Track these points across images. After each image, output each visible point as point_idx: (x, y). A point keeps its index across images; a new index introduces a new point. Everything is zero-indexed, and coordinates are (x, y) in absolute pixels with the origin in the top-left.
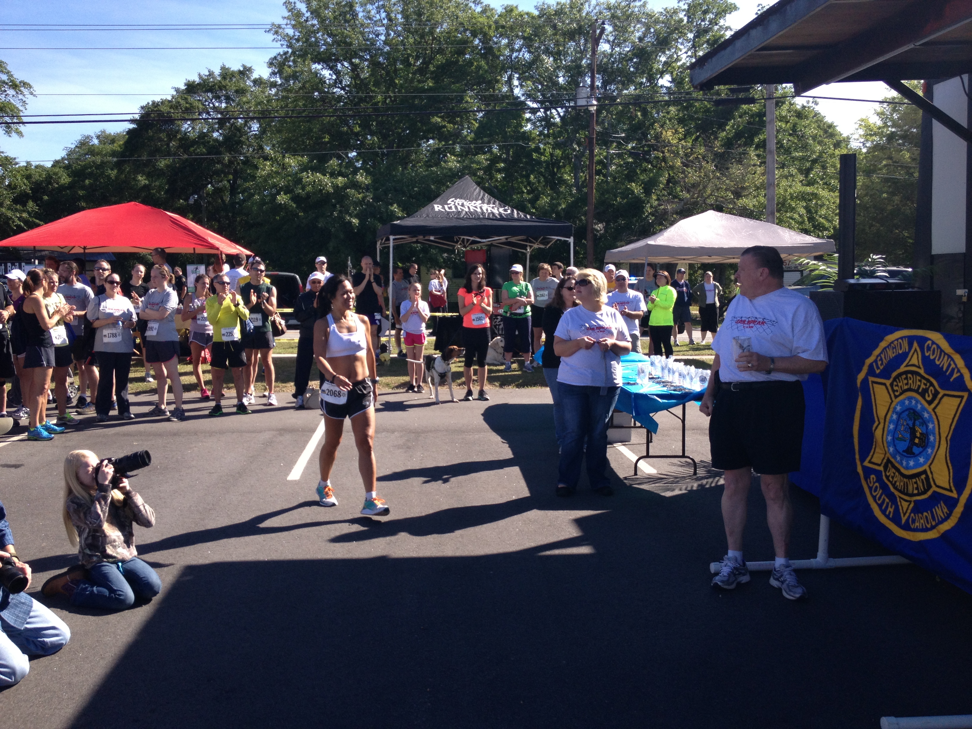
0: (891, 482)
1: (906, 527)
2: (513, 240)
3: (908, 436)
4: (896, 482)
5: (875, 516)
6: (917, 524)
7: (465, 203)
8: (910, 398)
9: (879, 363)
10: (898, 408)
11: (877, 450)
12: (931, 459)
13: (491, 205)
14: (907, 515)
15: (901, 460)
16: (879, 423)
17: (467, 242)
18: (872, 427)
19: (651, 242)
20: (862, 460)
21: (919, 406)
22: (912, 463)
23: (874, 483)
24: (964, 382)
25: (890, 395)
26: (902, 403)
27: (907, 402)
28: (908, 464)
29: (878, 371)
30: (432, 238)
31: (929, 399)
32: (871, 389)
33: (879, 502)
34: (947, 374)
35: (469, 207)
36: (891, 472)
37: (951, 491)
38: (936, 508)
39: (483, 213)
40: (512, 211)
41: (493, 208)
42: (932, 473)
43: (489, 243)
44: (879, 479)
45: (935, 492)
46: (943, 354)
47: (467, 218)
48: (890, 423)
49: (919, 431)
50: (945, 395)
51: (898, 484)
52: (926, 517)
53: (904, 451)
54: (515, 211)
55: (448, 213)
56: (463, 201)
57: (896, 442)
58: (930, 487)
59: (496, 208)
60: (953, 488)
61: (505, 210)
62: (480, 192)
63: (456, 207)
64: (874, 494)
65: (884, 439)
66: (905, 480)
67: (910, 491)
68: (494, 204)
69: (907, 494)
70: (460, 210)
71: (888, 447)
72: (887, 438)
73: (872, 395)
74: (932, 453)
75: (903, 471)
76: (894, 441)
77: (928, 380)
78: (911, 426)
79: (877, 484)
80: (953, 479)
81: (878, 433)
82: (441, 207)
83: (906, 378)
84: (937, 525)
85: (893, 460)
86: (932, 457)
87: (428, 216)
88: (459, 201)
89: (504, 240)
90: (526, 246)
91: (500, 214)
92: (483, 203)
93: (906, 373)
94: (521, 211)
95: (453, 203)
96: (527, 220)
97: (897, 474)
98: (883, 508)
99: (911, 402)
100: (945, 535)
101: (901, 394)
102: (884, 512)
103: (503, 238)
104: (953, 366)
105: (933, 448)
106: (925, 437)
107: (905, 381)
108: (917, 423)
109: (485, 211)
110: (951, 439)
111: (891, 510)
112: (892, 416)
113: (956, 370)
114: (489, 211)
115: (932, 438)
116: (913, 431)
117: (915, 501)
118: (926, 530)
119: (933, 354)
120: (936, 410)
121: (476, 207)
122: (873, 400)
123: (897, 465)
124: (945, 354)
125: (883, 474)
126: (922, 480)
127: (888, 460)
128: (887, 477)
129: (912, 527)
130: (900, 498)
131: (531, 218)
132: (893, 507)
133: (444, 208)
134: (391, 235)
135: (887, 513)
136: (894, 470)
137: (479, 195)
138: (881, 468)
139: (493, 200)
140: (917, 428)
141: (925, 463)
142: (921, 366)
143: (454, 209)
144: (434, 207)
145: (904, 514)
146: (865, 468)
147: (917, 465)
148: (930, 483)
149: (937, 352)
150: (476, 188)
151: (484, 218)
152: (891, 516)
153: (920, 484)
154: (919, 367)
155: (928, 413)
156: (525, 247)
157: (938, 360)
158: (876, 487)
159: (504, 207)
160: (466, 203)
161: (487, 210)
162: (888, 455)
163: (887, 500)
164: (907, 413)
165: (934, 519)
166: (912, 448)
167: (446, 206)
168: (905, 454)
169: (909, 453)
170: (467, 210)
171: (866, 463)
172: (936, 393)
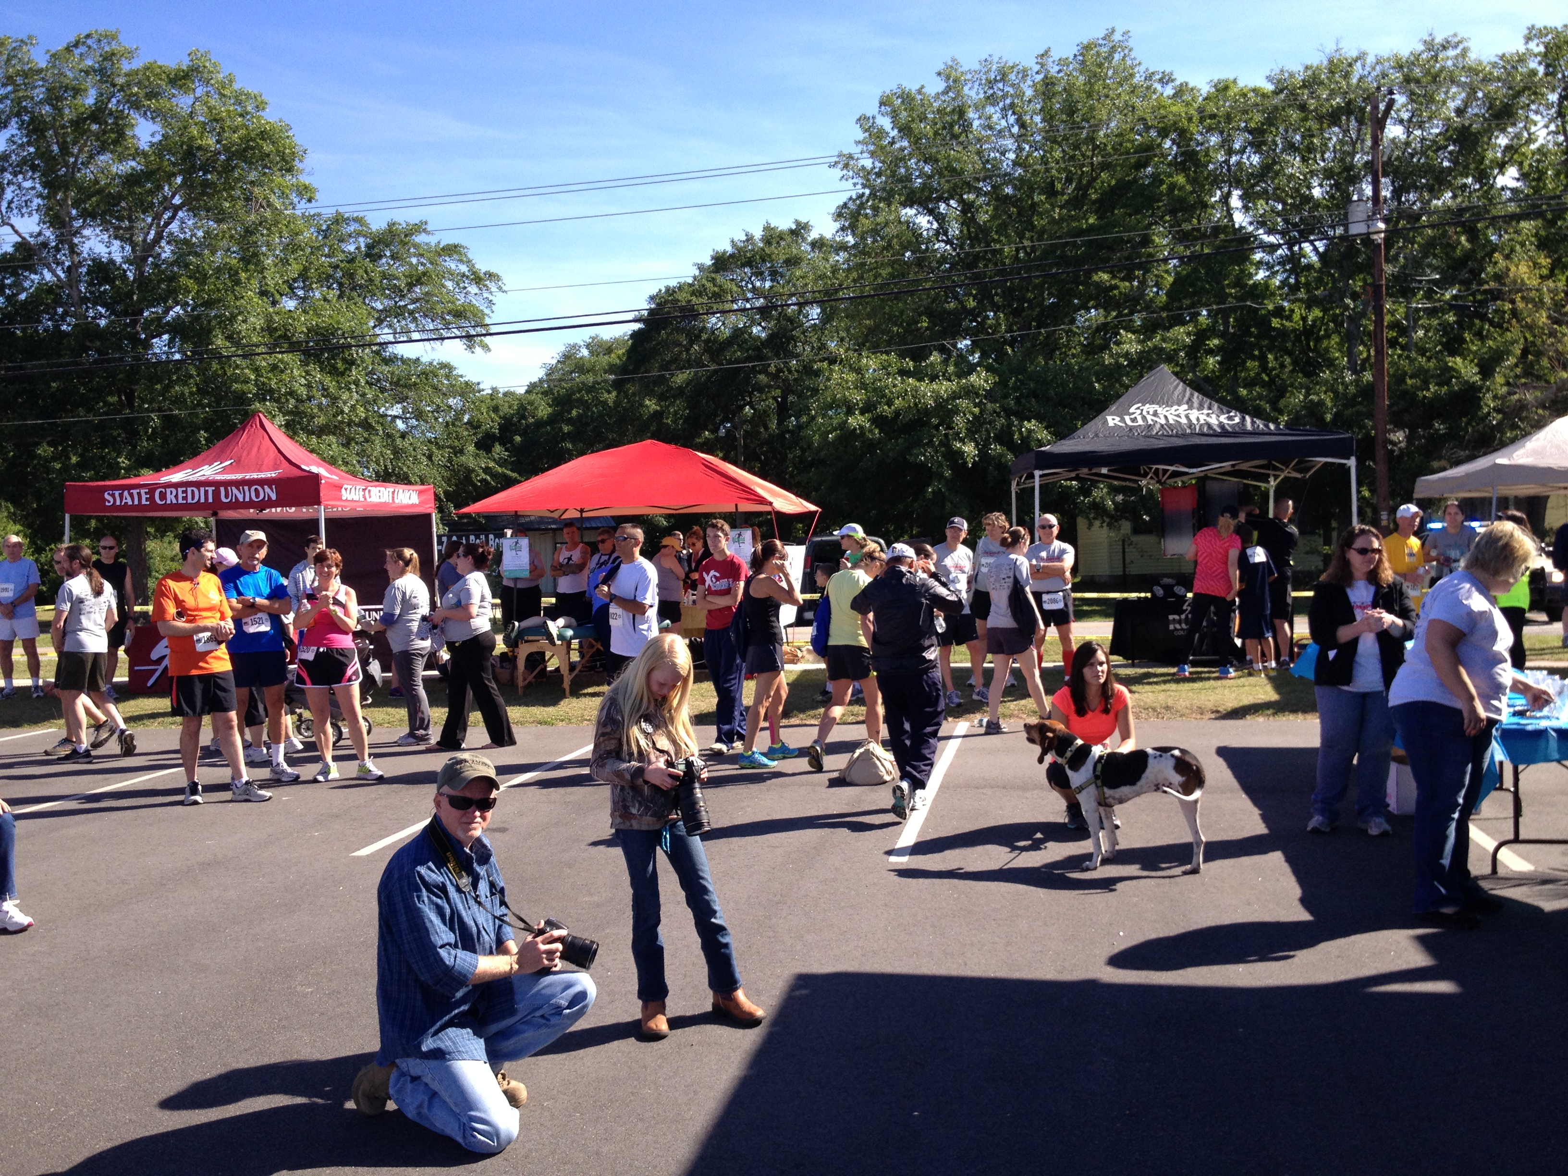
2: (1245, 466)
7: (1160, 410)
13: (1205, 411)
17: (1164, 475)
19: (1502, 459)
30: (1104, 471)
35: (1166, 417)
39: (1190, 425)
40: (1243, 419)
41: (1208, 415)
43: (1202, 474)
47: (1163, 435)
54: (1248, 419)
55: (1131, 429)
56: (1156, 407)
59: (1214, 416)
61: (1230, 418)
62: (1185, 391)
63: (1144, 418)
68: (1210, 408)
70: (1150, 422)
82: (1118, 419)
87: (1097, 435)
88: (1149, 408)
89: (1230, 469)
90: (1268, 475)
91: (1221, 425)
92: (1191, 408)
94: (1259, 418)
95: (1139, 412)
96: (1271, 434)
103: (1227, 465)
109: (1195, 421)
114: (1202, 422)
121: (1178, 416)
131: (1277, 427)
133: (1123, 420)
134: (1036, 469)
137: (1184, 396)
139: (1207, 401)
143: (1140, 422)
144: (1106, 420)
150: (1178, 385)
151: (1193, 434)
156: (1265, 478)
159: (1229, 412)
160: (1162, 410)
161: (1198, 419)
167: (1127, 418)
170: (1163, 421)
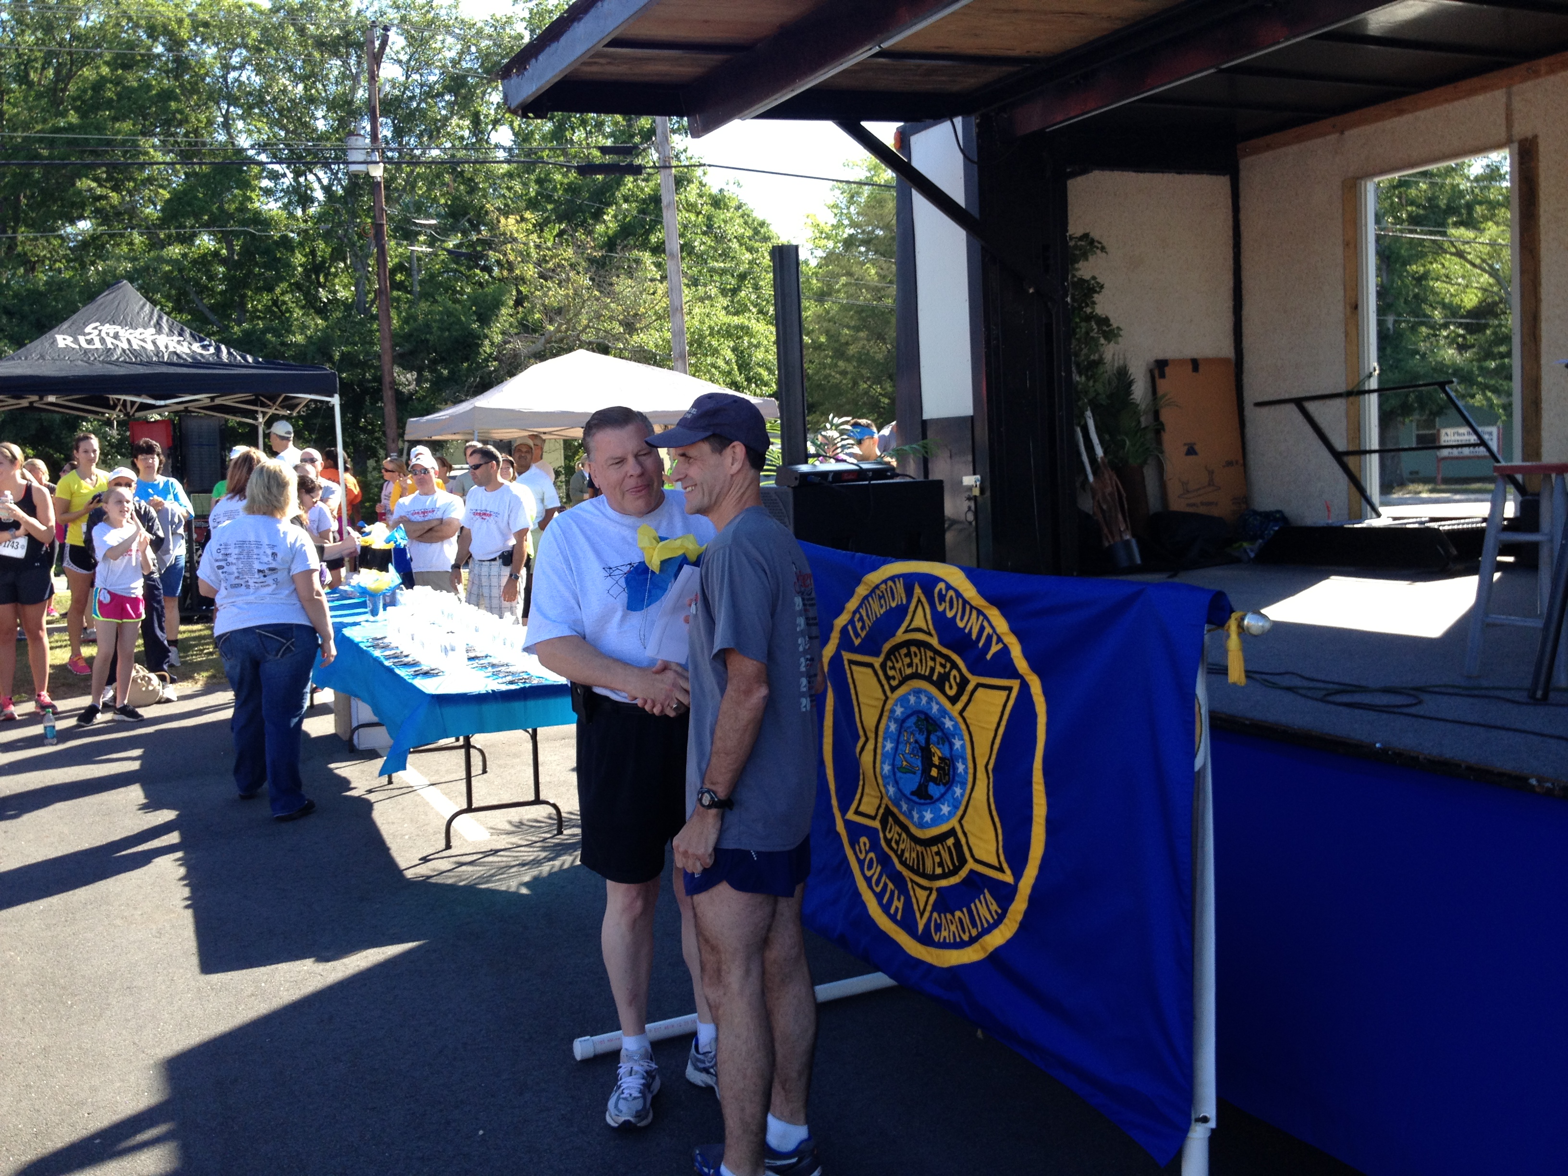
0: (895, 852)
1: (926, 939)
2: (225, 400)
3: (918, 763)
4: (903, 851)
5: (869, 917)
6: (944, 933)
7: (121, 332)
8: (918, 692)
9: (859, 625)
10: (899, 711)
11: (866, 790)
12: (962, 808)
13: (176, 338)
14: (927, 915)
15: (910, 810)
16: (867, 740)
17: (132, 406)
18: (855, 746)
19: (483, 403)
20: (844, 810)
21: (935, 708)
22: (928, 816)
23: (867, 853)
24: (1011, 661)
25: (882, 686)
26: (903, 700)
27: (912, 699)
28: (922, 817)
29: (857, 642)
30: (52, 399)
31: (952, 693)
32: (849, 675)
33: (878, 890)
34: (981, 645)
36: (894, 832)
37: (1001, 870)
38: (977, 901)
39: (158, 353)
40: (218, 349)
41: (179, 342)
42: (965, 834)
44: (875, 846)
45: (972, 871)
46: (968, 607)
47: (125, 362)
48: (885, 739)
49: (937, 753)
50: (979, 685)
51: (907, 855)
52: (960, 919)
53: (913, 793)
54: (223, 347)
56: (118, 328)
57: (899, 775)
58: (963, 862)
59: (185, 344)
60: (1005, 866)
61: (204, 347)
62: (151, 312)
63: (103, 341)
64: (869, 874)
65: (878, 770)
66: (919, 848)
67: (929, 870)
68: (180, 335)
69: (924, 875)
70: (110, 346)
71: (885, 786)
72: (882, 769)
73: (852, 686)
74: (962, 795)
75: (914, 830)
76: (894, 774)
77: (947, 658)
78: (923, 742)
79: (872, 855)
80: (1003, 847)
81: (866, 759)
82: (69, 339)
83: (908, 654)
84: (980, 936)
85: (895, 810)
86: (964, 803)
88: (109, 329)
89: (207, 402)
90: (256, 412)
91: (193, 356)
92: (159, 331)
93: (908, 643)
94: (235, 348)
95: (96, 332)
96: (248, 366)
97: (904, 835)
98: (885, 901)
99: (919, 698)
100: (996, 956)
101: (901, 684)
102: (886, 909)
103: (203, 398)
104: (988, 630)
105: (963, 784)
106: (948, 764)
107: (907, 660)
108: (933, 738)
109: (163, 349)
110: (994, 770)
111: (898, 904)
112: (888, 727)
113: (995, 639)
114: (171, 349)
115: (961, 767)
116: (926, 754)
117: (939, 890)
118: (960, 945)
119: (951, 608)
120: (965, 714)
121: (143, 340)
122: (854, 697)
123: (902, 818)
124: (972, 607)
125: (881, 835)
126: (949, 848)
127: (888, 812)
128: (888, 842)
129: (936, 939)
130: (912, 881)
132: (902, 898)
133: (76, 341)
135: (892, 911)
136: (898, 829)
137: (151, 318)
138: (876, 824)
139: (178, 327)
140: (934, 749)
141: (951, 814)
142: (933, 632)
143: (98, 345)
144: (55, 341)
145: (922, 915)
146: (848, 824)
147: (938, 820)
148: (963, 854)
149: (958, 605)
150: (144, 305)
151: (160, 363)
152: (899, 917)
153: (946, 856)
154: (930, 634)
155: (951, 719)
156: (253, 415)
157: (962, 619)
158: (871, 860)
159: (202, 340)
160: (124, 333)
161: (167, 347)
162: (886, 800)
163: (891, 886)
164: (913, 719)
165: (974, 925)
166: (926, 787)
167: (81, 339)
168: (914, 798)
169: (922, 796)
170: (126, 346)
171: (850, 815)
172: (964, 682)
